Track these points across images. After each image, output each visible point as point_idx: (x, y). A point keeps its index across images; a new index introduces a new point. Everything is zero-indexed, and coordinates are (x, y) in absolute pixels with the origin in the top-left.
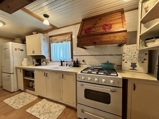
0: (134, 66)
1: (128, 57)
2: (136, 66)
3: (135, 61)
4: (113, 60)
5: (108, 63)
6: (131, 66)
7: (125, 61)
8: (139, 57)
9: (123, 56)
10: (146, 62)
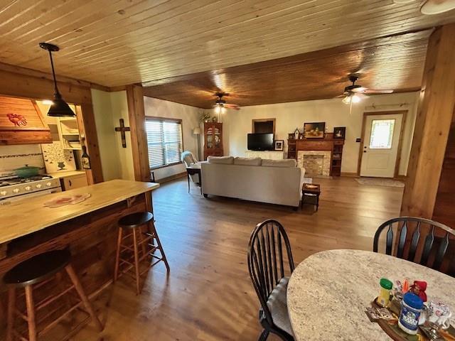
0: (61, 165)
1: (51, 156)
2: (64, 166)
3: (62, 160)
4: (34, 162)
5: (27, 167)
6: (59, 166)
7: (50, 161)
8: (65, 156)
9: (44, 156)
10: (73, 159)
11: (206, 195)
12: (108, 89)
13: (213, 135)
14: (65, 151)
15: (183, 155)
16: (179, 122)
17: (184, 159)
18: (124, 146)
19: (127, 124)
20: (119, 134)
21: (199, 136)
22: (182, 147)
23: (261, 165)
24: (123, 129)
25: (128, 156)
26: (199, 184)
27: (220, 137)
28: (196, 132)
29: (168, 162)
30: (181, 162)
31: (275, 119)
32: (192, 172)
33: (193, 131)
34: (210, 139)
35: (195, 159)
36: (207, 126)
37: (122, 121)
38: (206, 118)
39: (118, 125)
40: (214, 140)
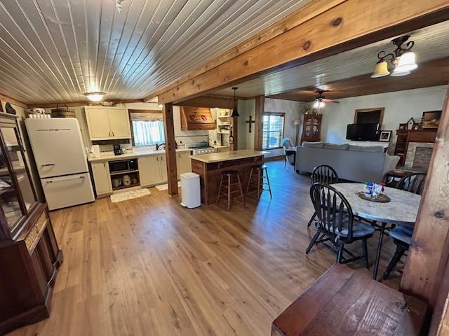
0: (215, 142)
1: (212, 137)
3: (216, 139)
4: (205, 139)
7: (211, 139)
8: (218, 137)
9: (209, 136)
11: (298, 172)
12: (245, 99)
13: (312, 125)
14: (218, 134)
15: (283, 141)
16: (283, 115)
17: (284, 145)
18: (250, 132)
19: (253, 119)
20: (248, 124)
21: (298, 127)
22: (283, 135)
23: (348, 150)
24: (250, 122)
25: (251, 138)
26: (293, 164)
27: (319, 127)
28: (295, 123)
29: (270, 146)
30: (280, 148)
31: (384, 109)
32: (289, 153)
33: (293, 122)
34: (308, 129)
35: (292, 145)
36: (307, 118)
37: (251, 117)
38: (306, 110)
39: (248, 120)
40: (312, 130)
